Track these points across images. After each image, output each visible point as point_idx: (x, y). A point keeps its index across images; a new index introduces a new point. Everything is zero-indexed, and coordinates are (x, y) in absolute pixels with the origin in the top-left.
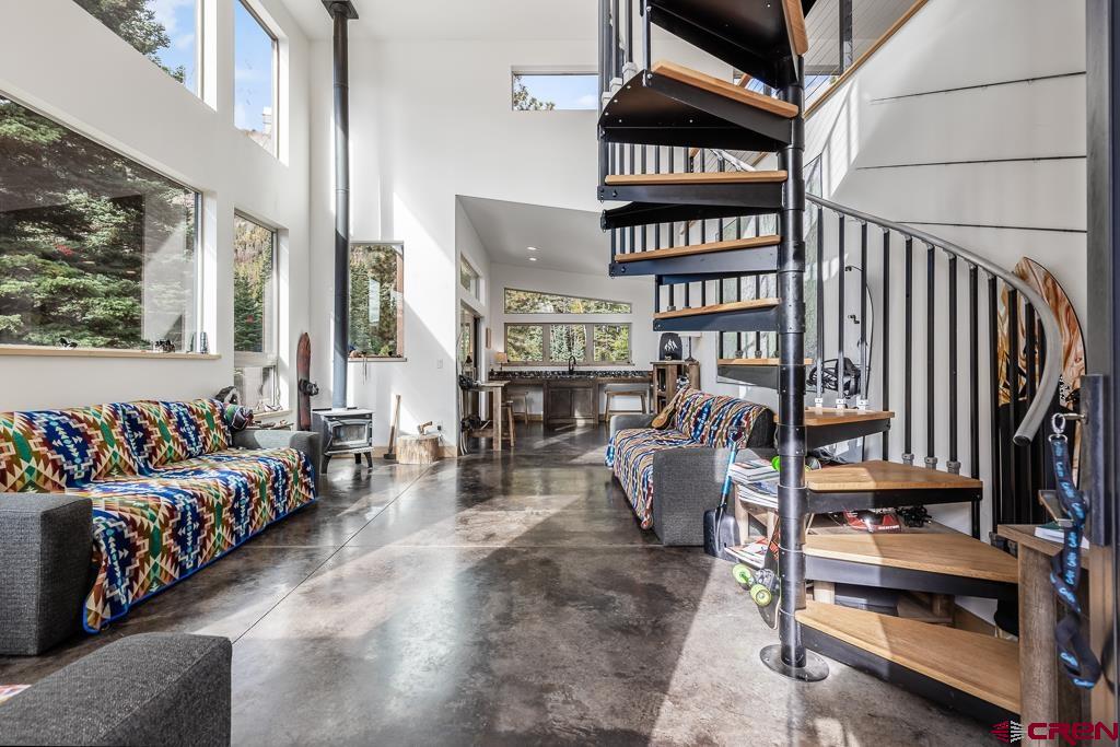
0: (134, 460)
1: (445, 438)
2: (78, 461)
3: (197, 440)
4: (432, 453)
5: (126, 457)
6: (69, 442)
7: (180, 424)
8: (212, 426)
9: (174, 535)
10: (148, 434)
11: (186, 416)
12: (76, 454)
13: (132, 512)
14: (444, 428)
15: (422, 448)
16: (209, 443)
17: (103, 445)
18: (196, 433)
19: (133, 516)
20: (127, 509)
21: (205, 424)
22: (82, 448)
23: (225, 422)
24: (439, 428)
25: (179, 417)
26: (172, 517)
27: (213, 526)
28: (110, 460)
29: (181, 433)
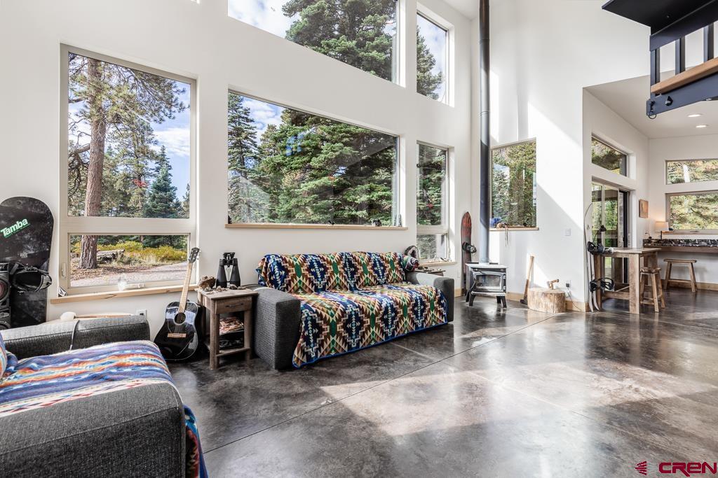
0: (348, 282)
1: (573, 294)
2: (320, 280)
3: (383, 275)
4: (558, 305)
5: (343, 280)
6: (317, 270)
7: (375, 265)
8: (393, 268)
9: (344, 327)
10: (357, 269)
11: (379, 261)
12: (319, 276)
13: (323, 310)
14: (572, 285)
15: (547, 300)
16: (390, 278)
17: (332, 273)
18: (383, 271)
19: (322, 312)
20: (321, 308)
21: (389, 266)
22: (323, 273)
23: (401, 266)
24: (568, 286)
25: (375, 262)
26: (343, 317)
27: (369, 326)
28: (335, 281)
29: (374, 271)
